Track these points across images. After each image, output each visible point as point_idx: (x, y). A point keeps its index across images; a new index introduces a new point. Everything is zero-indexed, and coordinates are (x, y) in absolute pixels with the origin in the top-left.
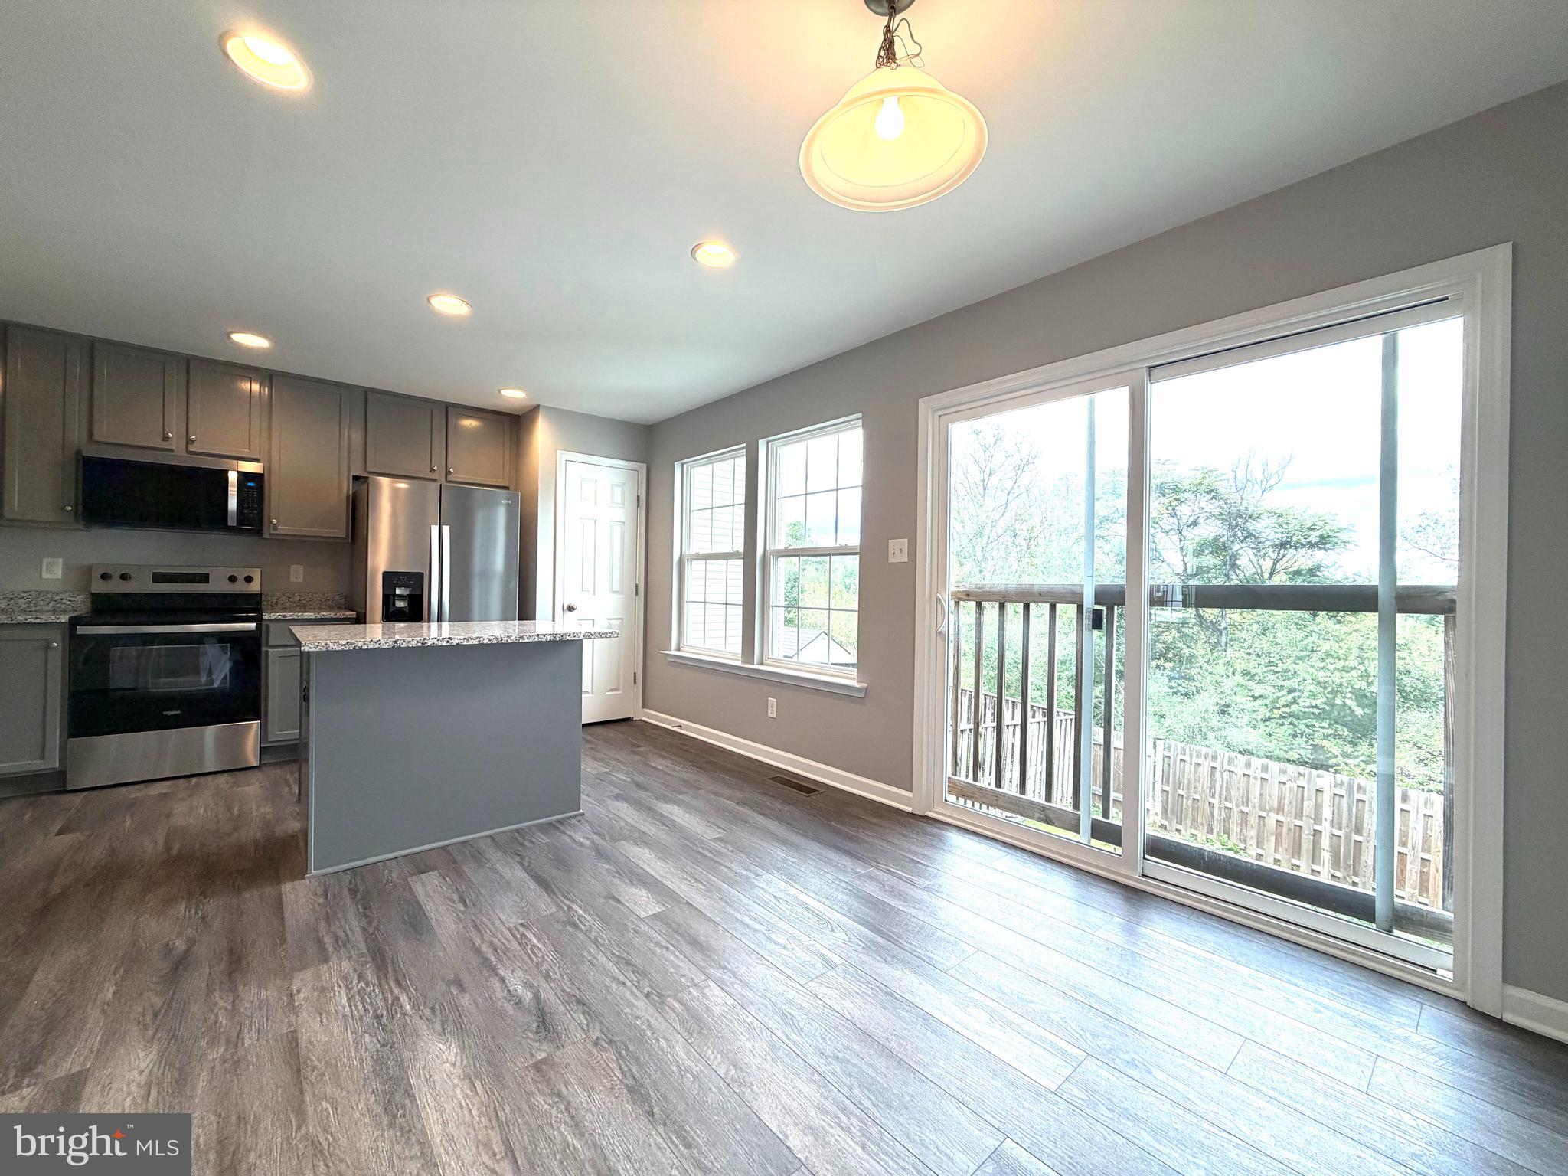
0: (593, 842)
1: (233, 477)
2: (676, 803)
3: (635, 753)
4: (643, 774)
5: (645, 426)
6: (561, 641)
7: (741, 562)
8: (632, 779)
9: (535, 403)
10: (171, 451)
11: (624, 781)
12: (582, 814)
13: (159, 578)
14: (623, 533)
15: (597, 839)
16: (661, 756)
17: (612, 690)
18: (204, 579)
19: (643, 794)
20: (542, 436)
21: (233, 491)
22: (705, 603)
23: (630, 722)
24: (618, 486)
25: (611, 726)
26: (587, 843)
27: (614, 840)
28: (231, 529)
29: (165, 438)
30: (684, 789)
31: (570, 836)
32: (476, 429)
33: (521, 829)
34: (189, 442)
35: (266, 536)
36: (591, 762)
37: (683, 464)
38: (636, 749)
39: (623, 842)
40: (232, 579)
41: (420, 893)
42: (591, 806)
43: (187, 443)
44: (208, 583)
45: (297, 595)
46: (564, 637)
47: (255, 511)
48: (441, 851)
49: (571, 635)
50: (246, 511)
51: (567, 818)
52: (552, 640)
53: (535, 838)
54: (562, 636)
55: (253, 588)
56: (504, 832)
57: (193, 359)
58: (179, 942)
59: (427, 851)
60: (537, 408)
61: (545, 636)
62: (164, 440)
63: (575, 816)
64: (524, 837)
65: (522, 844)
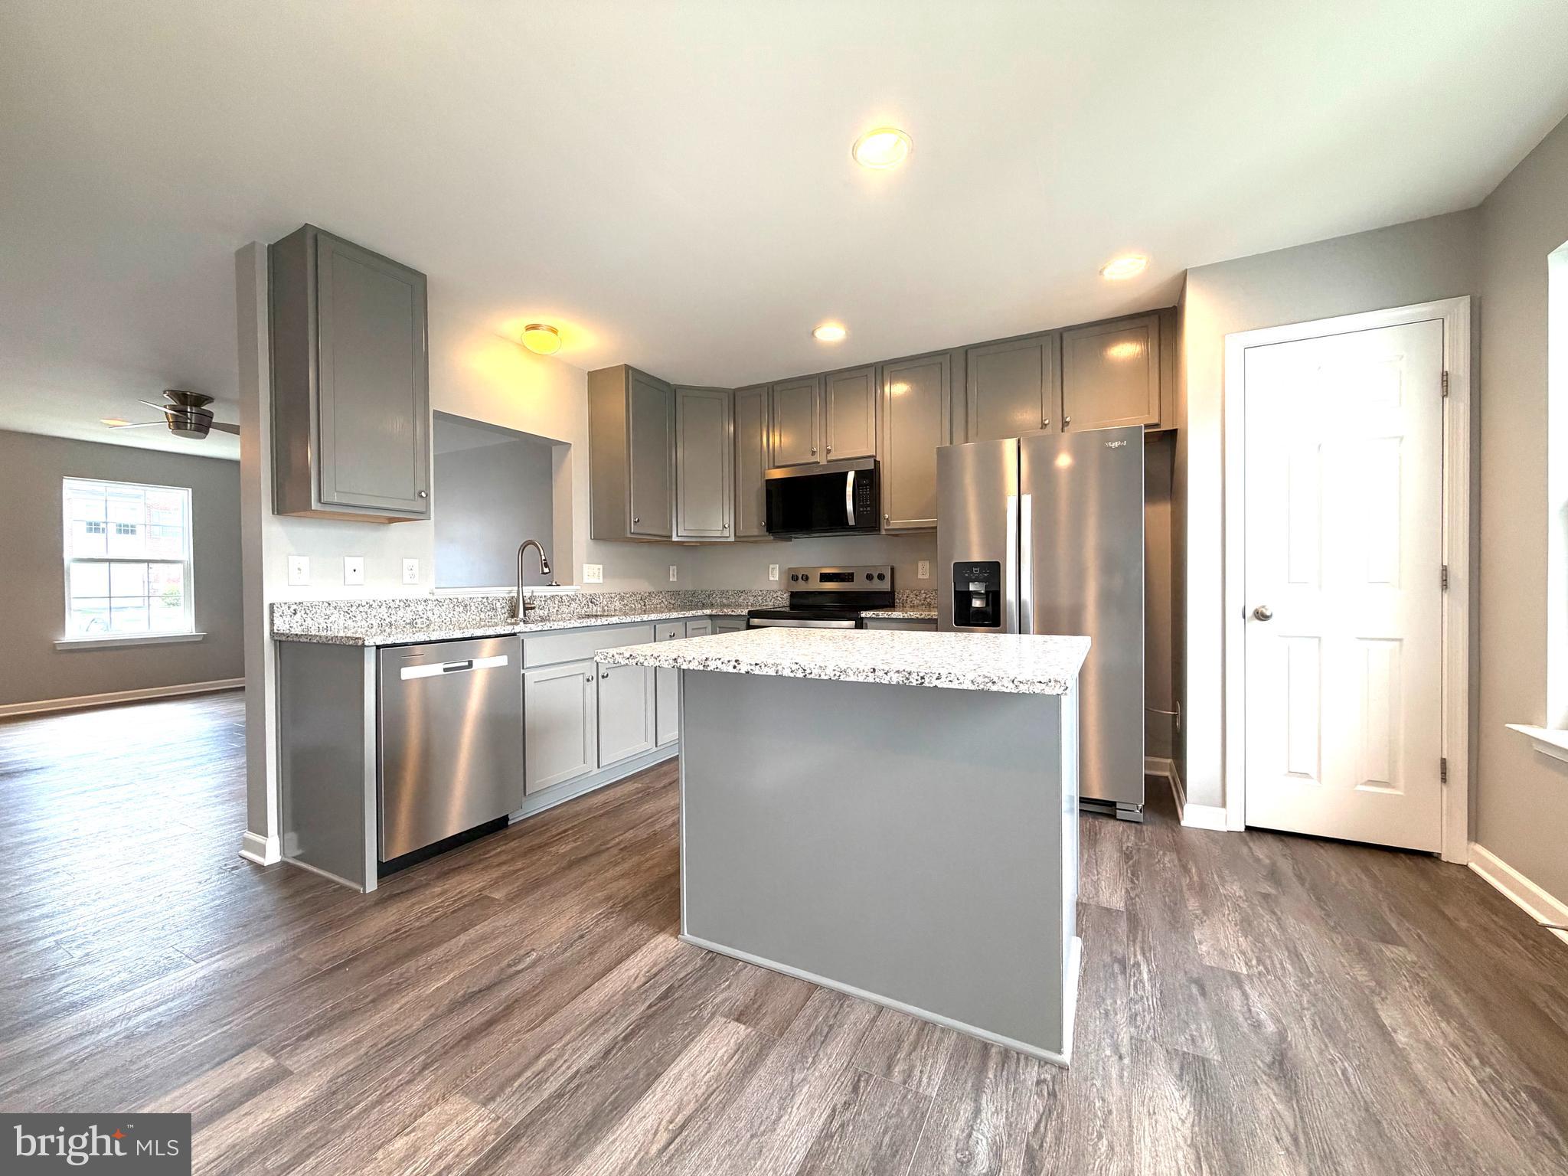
1: (851, 477)
10: (816, 463)
13: (825, 577)
17: (1370, 783)
18: (850, 577)
21: (850, 490)
23: (1428, 864)
26: (982, 1165)
28: (852, 528)
29: (813, 453)
31: (977, 1114)
33: (935, 1026)
34: (828, 451)
35: (883, 532)
36: (1230, 933)
40: (870, 577)
41: (683, 1062)
42: (1108, 1052)
43: (827, 453)
44: (853, 581)
45: (923, 592)
46: (927, 680)
47: (869, 509)
48: (805, 991)
49: (943, 679)
50: (861, 509)
51: (1026, 1058)
52: (901, 683)
53: (924, 1065)
54: (922, 678)
55: (885, 586)
56: (907, 1014)
57: (828, 375)
58: (534, 955)
59: (796, 979)
60: (1184, 276)
61: (886, 673)
62: (812, 455)
63: (1046, 1063)
64: (915, 1049)
65: (889, 1068)
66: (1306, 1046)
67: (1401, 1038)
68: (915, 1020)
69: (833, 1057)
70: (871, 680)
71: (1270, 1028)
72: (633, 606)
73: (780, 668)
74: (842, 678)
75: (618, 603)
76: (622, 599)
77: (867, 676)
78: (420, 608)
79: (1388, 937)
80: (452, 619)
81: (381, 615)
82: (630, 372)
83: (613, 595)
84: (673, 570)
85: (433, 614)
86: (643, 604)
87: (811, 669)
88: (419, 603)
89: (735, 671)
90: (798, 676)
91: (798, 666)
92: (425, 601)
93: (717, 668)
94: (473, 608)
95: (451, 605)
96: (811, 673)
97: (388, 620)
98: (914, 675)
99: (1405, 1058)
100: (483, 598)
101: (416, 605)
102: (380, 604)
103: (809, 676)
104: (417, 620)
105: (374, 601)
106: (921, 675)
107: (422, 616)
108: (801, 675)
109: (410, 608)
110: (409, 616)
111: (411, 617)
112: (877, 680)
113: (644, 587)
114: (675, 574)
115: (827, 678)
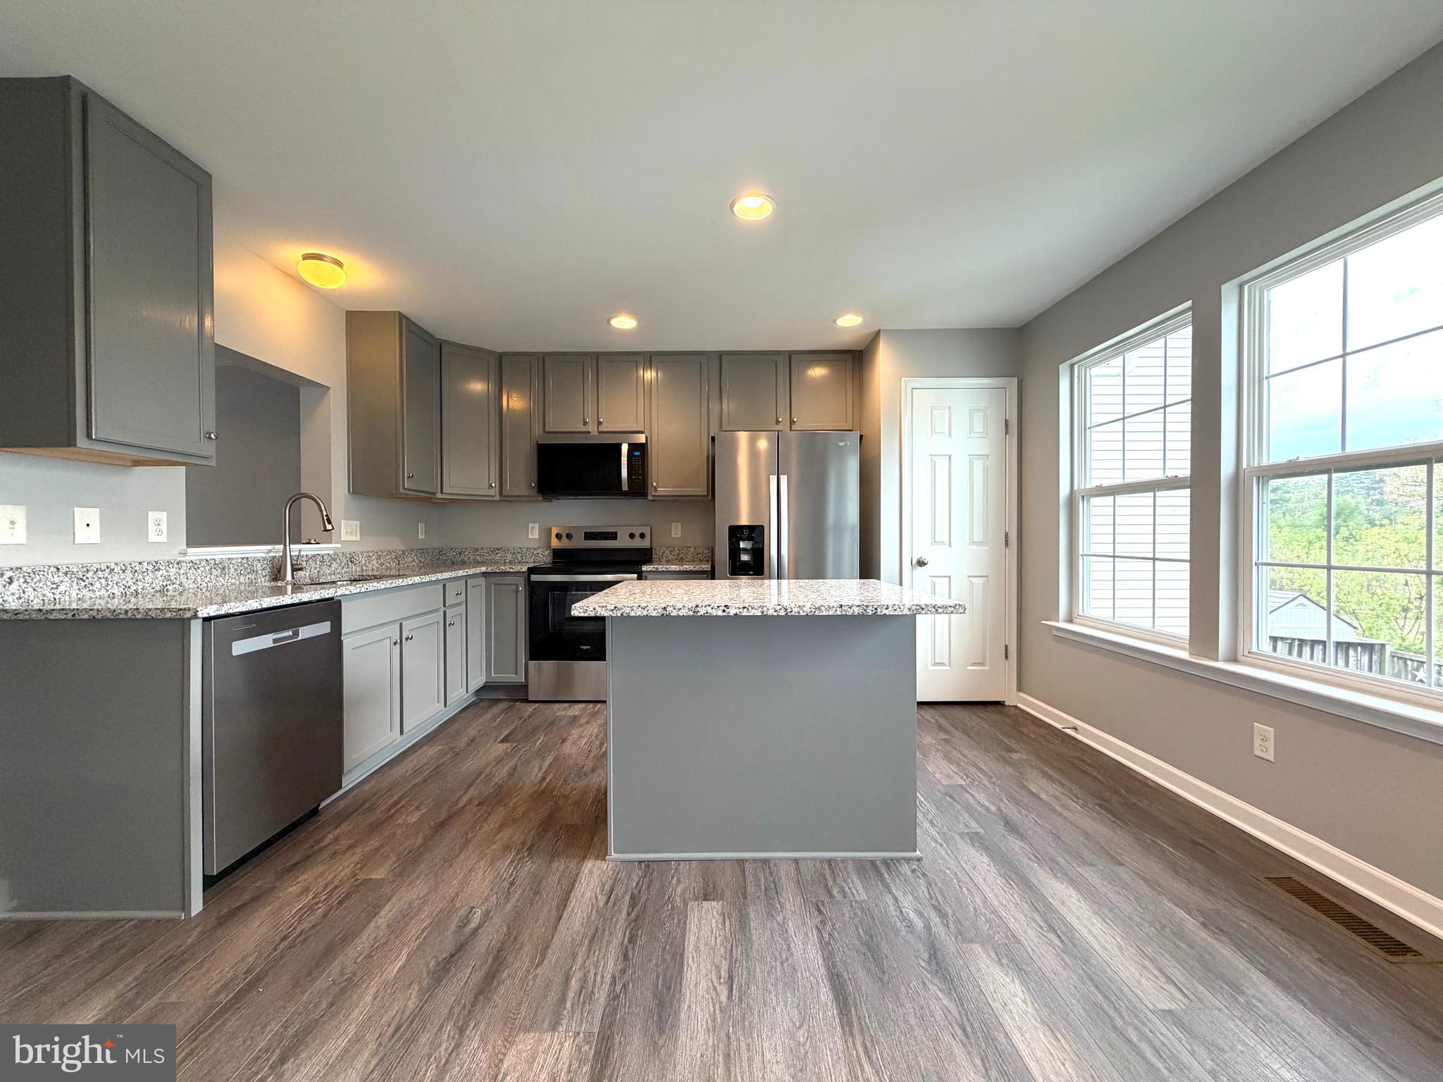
0: (928, 928)
1: (625, 448)
2: (1072, 882)
3: (1006, 761)
4: (1017, 803)
5: (1012, 329)
6: (876, 617)
7: (1187, 492)
8: (999, 809)
9: (878, 329)
10: (589, 432)
11: (987, 809)
12: (919, 860)
13: (589, 536)
14: (986, 469)
15: (935, 920)
16: (1045, 774)
17: (974, 664)
18: (613, 536)
19: (1015, 844)
20: (885, 363)
21: (624, 460)
22: (1114, 557)
23: (1000, 706)
24: (978, 410)
25: (975, 709)
26: (919, 924)
27: (962, 935)
28: (625, 494)
29: (585, 423)
30: (1087, 854)
31: (896, 899)
32: (823, 378)
33: (835, 859)
34: (600, 423)
35: (650, 498)
36: (943, 764)
37: (1072, 366)
38: (1007, 755)
39: (977, 948)
40: (632, 536)
41: (691, 939)
42: (934, 845)
43: (598, 425)
44: (616, 539)
45: (676, 549)
46: (879, 610)
47: (640, 477)
48: (737, 867)
49: (890, 609)
50: (634, 477)
51: (897, 861)
52: (861, 613)
53: (848, 884)
54: (876, 609)
55: (645, 543)
56: (814, 859)
57: (601, 355)
58: (478, 913)
59: (724, 860)
60: (878, 334)
61: (850, 608)
62: (584, 425)
63: (909, 860)
64: (835, 878)
65: (829, 892)
66: (1014, 813)
67: (1043, 796)
68: (822, 861)
69: (790, 900)
70: (839, 613)
71: (993, 808)
72: (389, 565)
73: (765, 609)
74: (816, 613)
75: (375, 562)
76: (379, 557)
77: (836, 610)
78: (173, 571)
79: (1011, 750)
80: (209, 584)
81: (124, 582)
82: (404, 320)
83: (371, 554)
84: (421, 526)
85: (187, 579)
86: (397, 563)
87: (791, 608)
88: (171, 566)
89: (724, 614)
90: (780, 614)
91: (780, 607)
92: (178, 563)
93: (707, 613)
94: (232, 570)
95: (208, 568)
96: (792, 611)
97: (133, 588)
98: (871, 608)
99: (1050, 804)
100: (243, 559)
101: (168, 568)
102: (124, 568)
103: (789, 614)
104: (169, 587)
105: (116, 564)
106: (875, 607)
107: (175, 581)
108: (784, 614)
109: (161, 572)
110: (158, 584)
111: (161, 583)
112: (844, 613)
113: (396, 544)
114: (424, 531)
115: (805, 614)
